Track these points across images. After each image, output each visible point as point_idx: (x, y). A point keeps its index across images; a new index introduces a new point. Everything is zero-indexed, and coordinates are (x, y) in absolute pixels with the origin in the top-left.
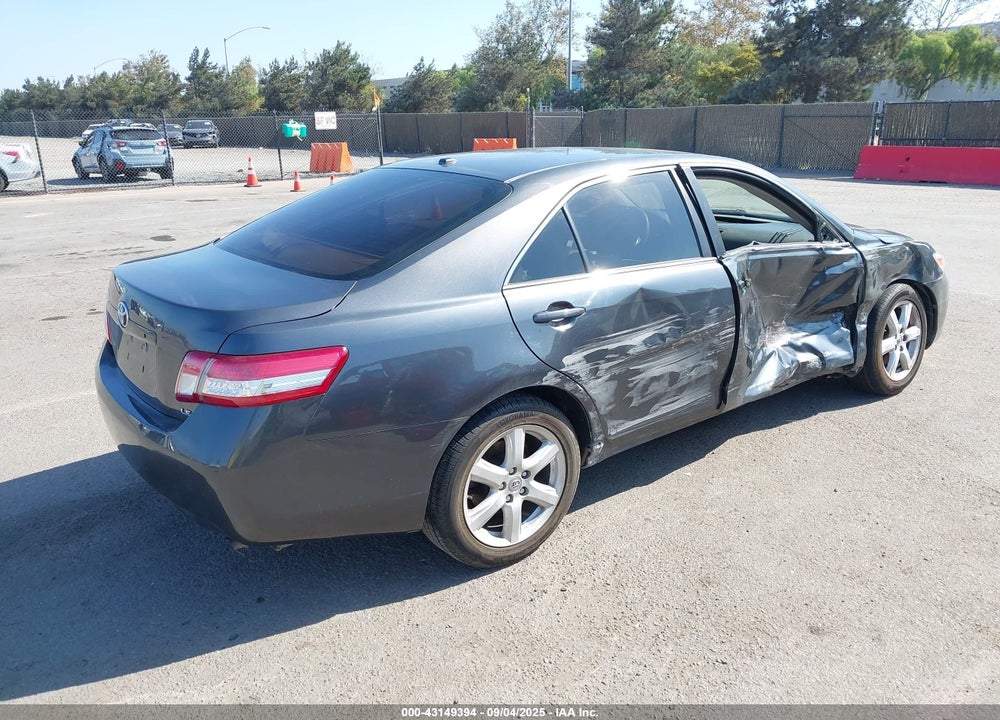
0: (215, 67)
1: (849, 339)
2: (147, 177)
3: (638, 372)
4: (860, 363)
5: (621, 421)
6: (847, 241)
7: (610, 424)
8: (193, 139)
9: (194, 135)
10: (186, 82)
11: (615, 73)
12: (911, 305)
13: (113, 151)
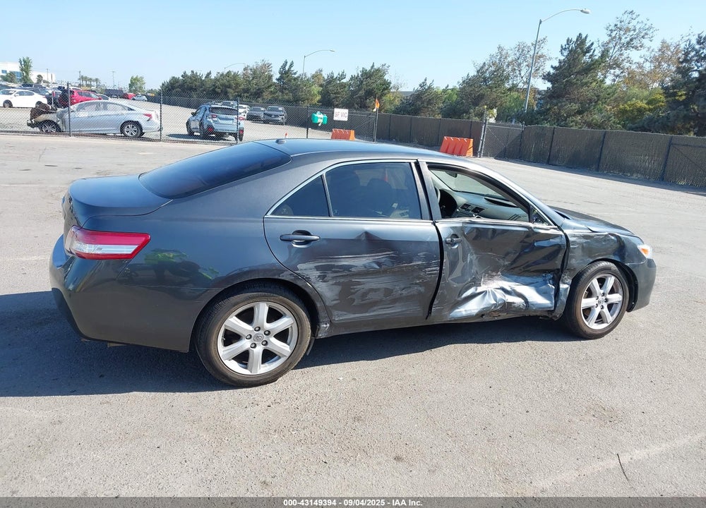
0: (295, 74)
1: (553, 293)
2: (228, 138)
3: (359, 283)
4: (560, 311)
5: (345, 313)
6: (555, 225)
7: (335, 313)
8: (269, 118)
9: (270, 115)
10: (276, 81)
11: (555, 101)
12: (613, 278)
13: (208, 120)
